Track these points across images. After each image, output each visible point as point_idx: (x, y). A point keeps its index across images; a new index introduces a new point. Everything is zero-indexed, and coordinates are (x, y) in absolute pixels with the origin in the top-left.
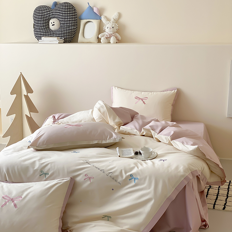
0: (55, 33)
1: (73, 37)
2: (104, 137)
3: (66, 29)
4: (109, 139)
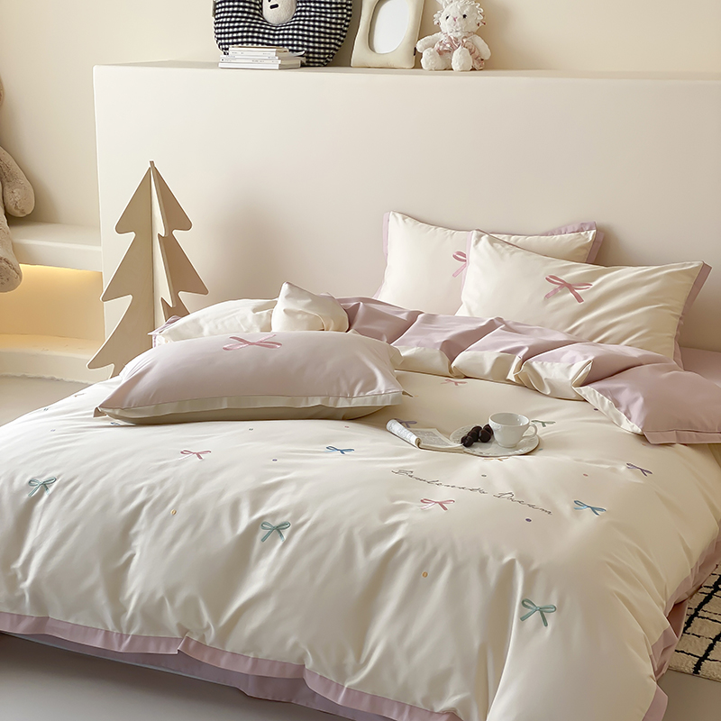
0: (279, 35)
1: (337, 48)
2: (344, 388)
3: (314, 21)
4: (359, 393)
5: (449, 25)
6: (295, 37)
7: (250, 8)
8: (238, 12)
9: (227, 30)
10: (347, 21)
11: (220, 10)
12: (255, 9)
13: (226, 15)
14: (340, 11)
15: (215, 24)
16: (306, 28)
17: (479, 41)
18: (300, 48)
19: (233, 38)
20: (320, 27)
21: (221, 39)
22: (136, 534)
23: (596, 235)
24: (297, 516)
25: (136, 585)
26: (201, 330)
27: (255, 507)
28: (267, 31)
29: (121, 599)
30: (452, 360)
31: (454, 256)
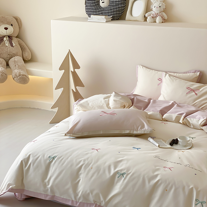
0: (104, 11)
1: (121, 15)
2: (135, 128)
3: (115, 7)
4: (140, 129)
5: (155, 9)
6: (109, 12)
7: (96, 3)
8: (92, 4)
9: (89, 9)
10: (125, 7)
11: (87, 3)
12: (97, 3)
13: (89, 4)
14: (123, 4)
15: (86, 7)
16: (113, 9)
17: (164, 14)
18: (111, 15)
19: (91, 11)
20: (117, 9)
21: (87, 11)
22: (81, 174)
23: (200, 74)
24: (128, 171)
25: (81, 188)
26: (88, 104)
27: (115, 167)
28: (101, 10)
29: (76, 192)
30: (163, 115)
31: (158, 79)
